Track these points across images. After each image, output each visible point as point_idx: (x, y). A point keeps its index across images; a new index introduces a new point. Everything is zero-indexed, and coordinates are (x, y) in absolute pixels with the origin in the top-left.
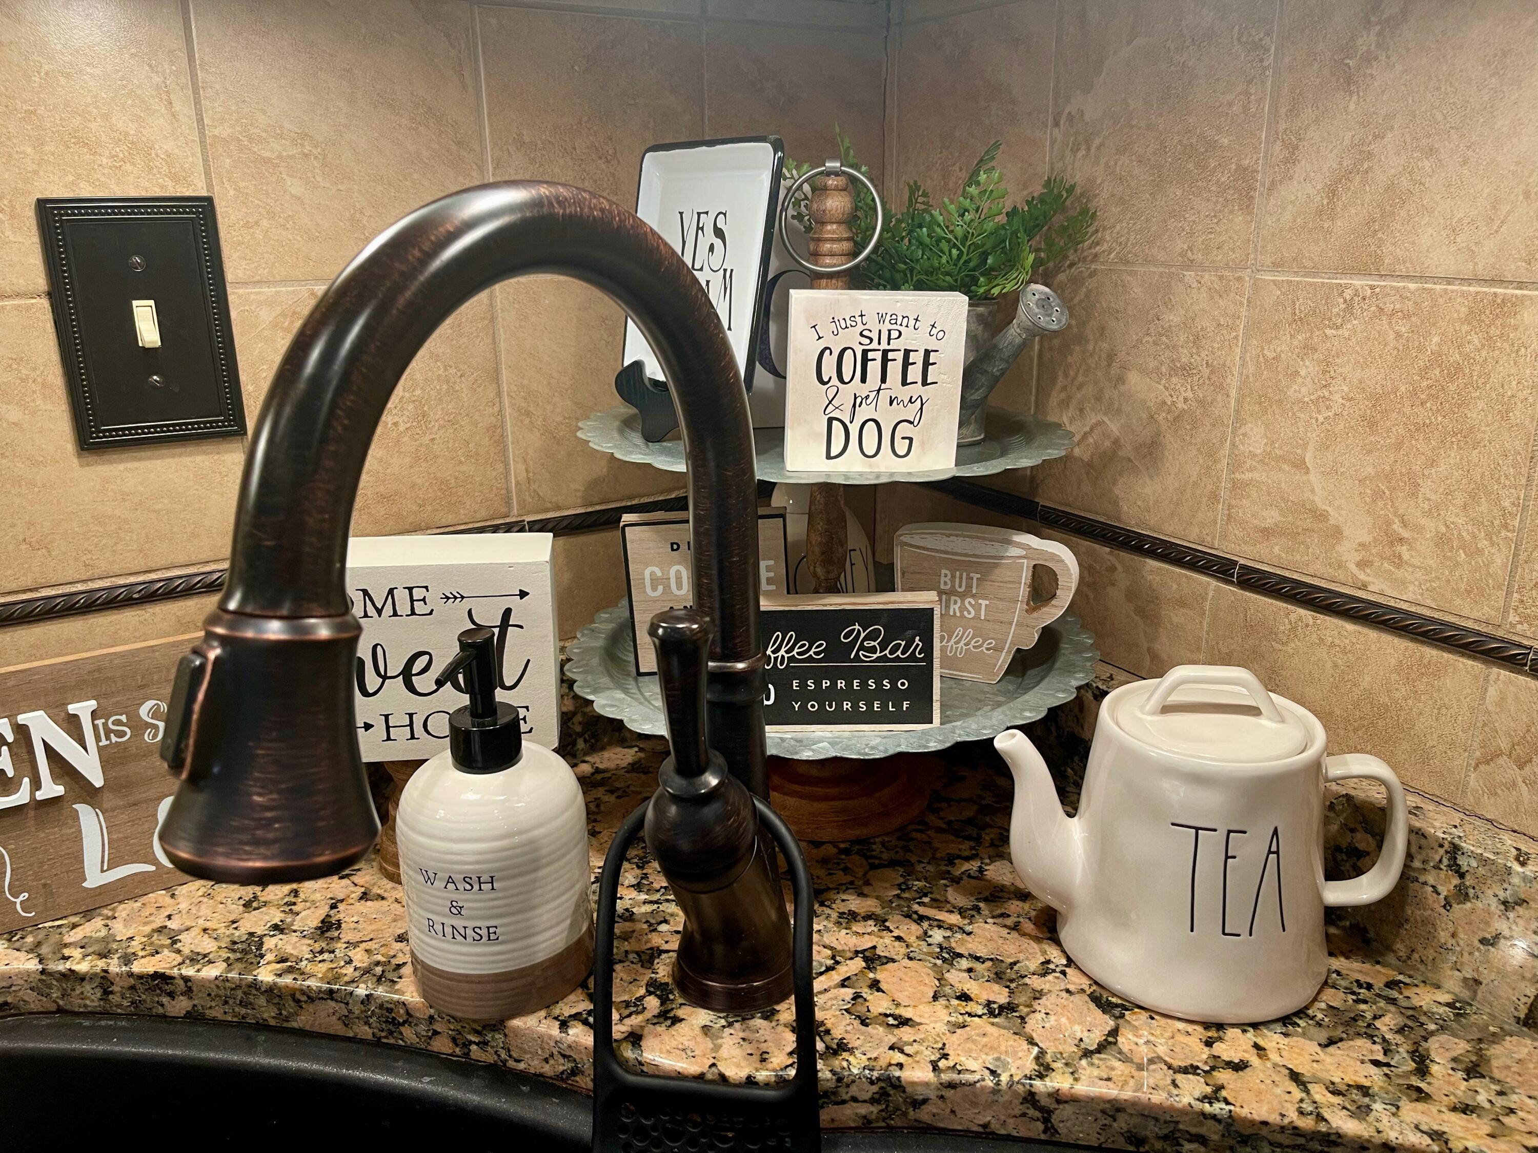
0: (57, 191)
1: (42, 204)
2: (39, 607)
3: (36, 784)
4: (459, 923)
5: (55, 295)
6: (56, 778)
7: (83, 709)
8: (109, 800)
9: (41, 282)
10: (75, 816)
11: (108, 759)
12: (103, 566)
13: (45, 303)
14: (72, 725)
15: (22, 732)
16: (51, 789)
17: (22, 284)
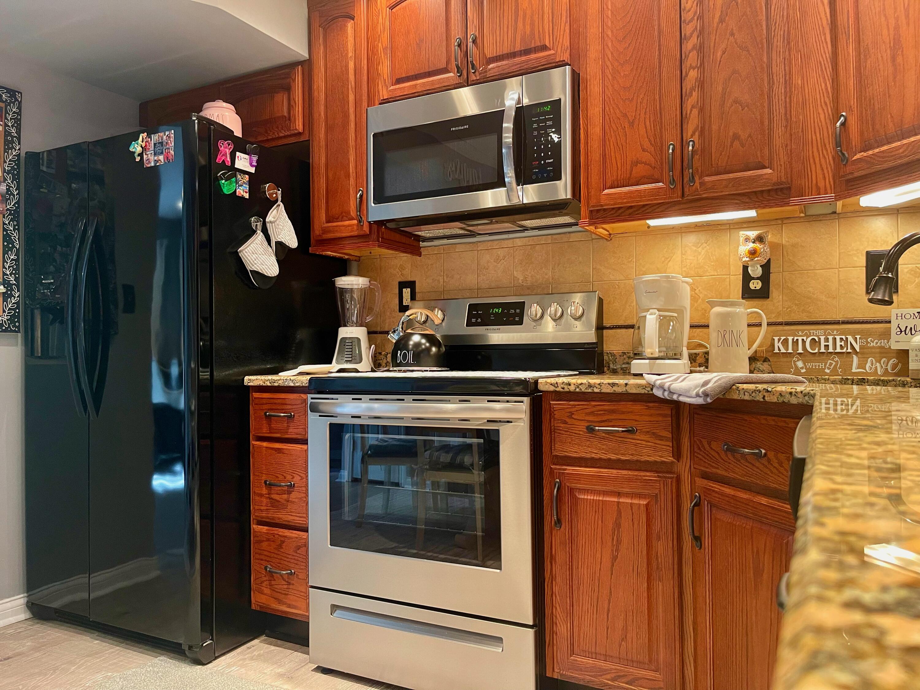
0: (870, 249)
1: (868, 253)
2: (853, 321)
3: (847, 349)
4: (917, 358)
5: (867, 267)
6: (851, 349)
7: (858, 337)
8: (860, 356)
9: (865, 265)
10: (853, 357)
11: (861, 348)
12: (866, 316)
13: (865, 268)
14: (856, 339)
15: (847, 338)
16: (849, 350)
17: (861, 265)
